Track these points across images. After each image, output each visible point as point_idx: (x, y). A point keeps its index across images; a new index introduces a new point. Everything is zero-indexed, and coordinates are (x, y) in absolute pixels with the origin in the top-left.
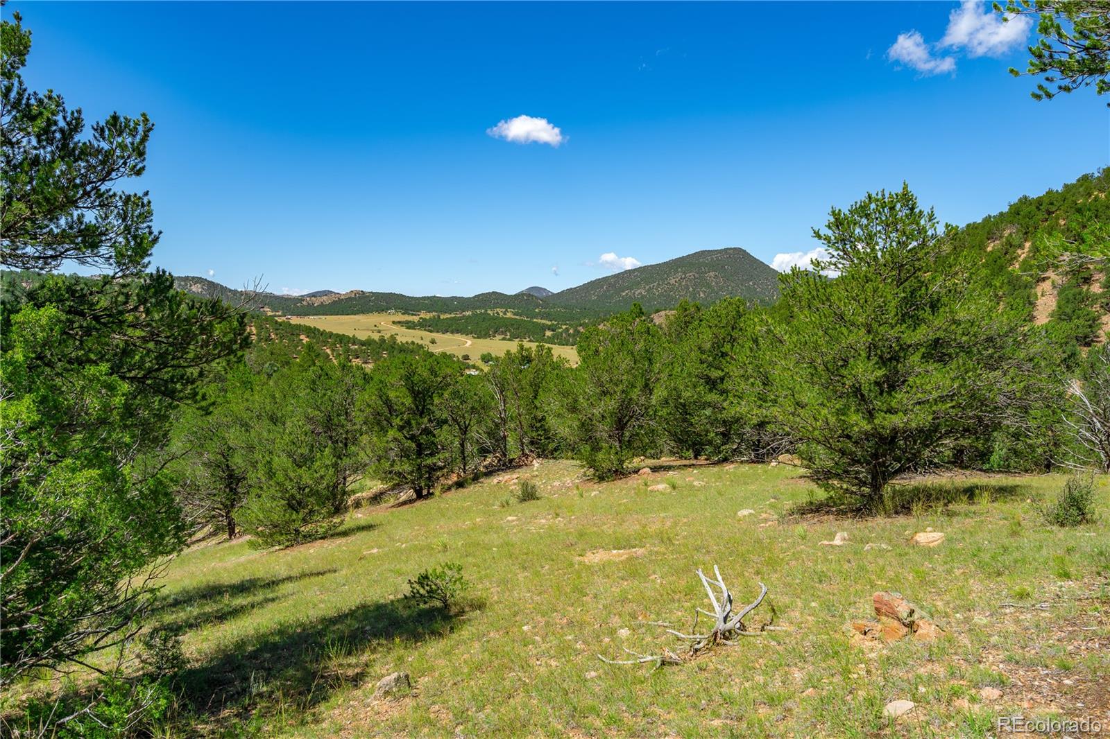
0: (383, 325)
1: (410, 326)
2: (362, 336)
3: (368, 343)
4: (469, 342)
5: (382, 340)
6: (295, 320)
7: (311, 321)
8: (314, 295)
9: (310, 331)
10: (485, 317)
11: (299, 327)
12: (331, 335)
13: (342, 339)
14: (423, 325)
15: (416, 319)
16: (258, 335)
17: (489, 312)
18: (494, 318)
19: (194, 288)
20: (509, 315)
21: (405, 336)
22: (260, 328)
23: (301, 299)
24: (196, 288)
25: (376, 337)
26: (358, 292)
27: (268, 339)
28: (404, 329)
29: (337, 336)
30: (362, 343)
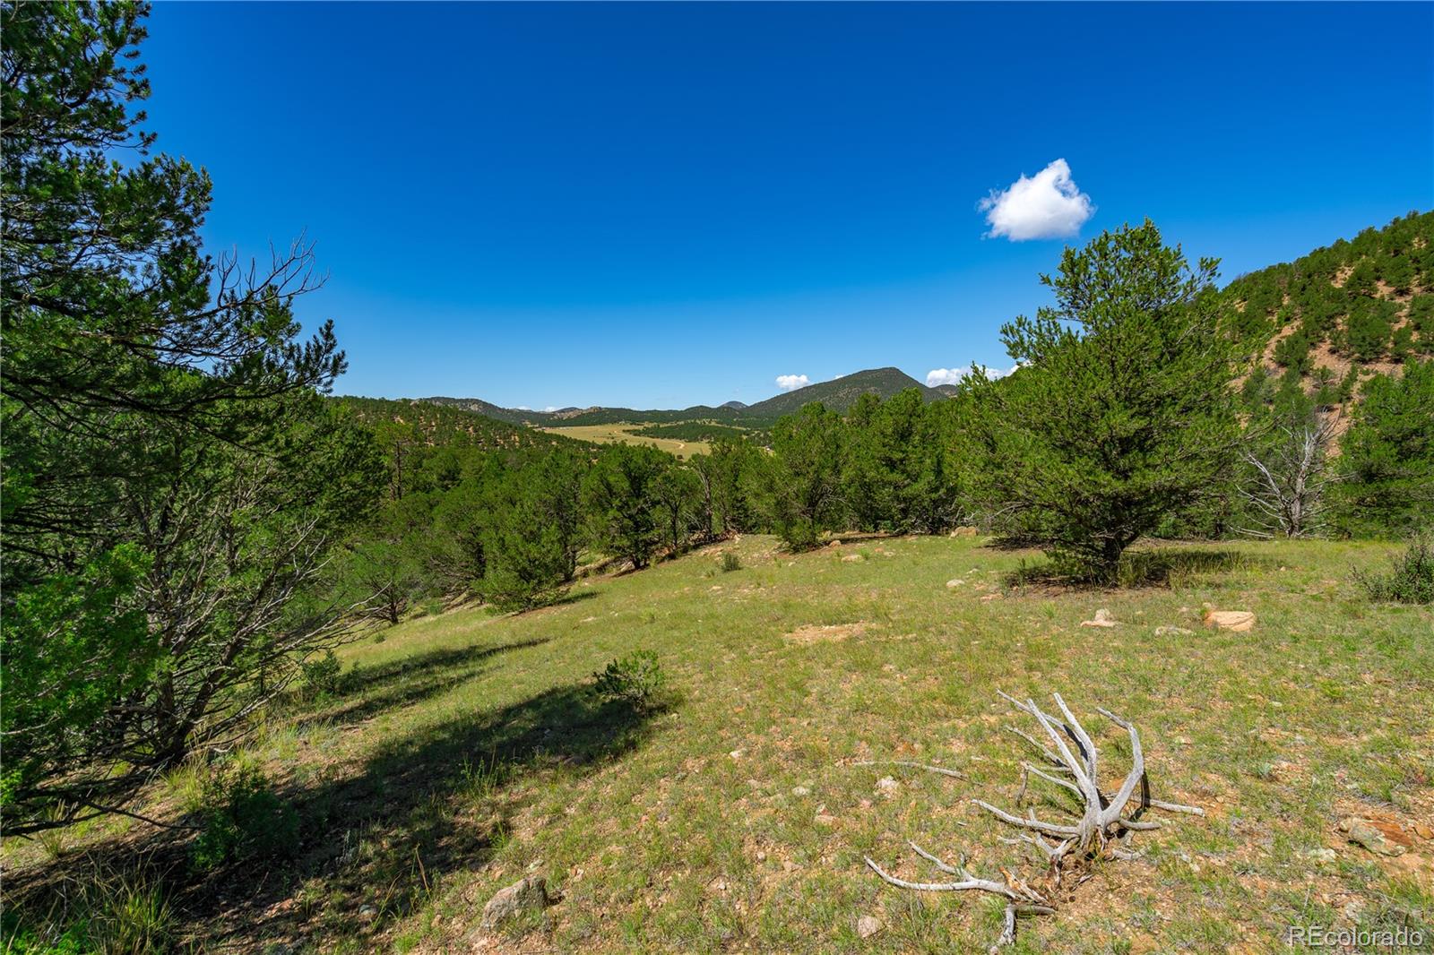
0: (615, 433)
1: (637, 433)
2: (600, 442)
3: (605, 447)
4: (682, 445)
5: (615, 445)
6: (548, 431)
7: (560, 431)
8: (562, 411)
9: (560, 439)
10: (694, 426)
11: (551, 435)
12: (576, 441)
13: (584, 444)
14: (646, 432)
15: (641, 428)
16: (520, 442)
17: (698, 421)
18: (701, 426)
19: (472, 408)
20: (713, 424)
21: (633, 441)
22: (521, 437)
23: (553, 414)
24: (474, 408)
25: (610, 442)
26: (596, 408)
27: (528, 445)
28: (631, 436)
29: (580, 441)
30: (600, 447)
